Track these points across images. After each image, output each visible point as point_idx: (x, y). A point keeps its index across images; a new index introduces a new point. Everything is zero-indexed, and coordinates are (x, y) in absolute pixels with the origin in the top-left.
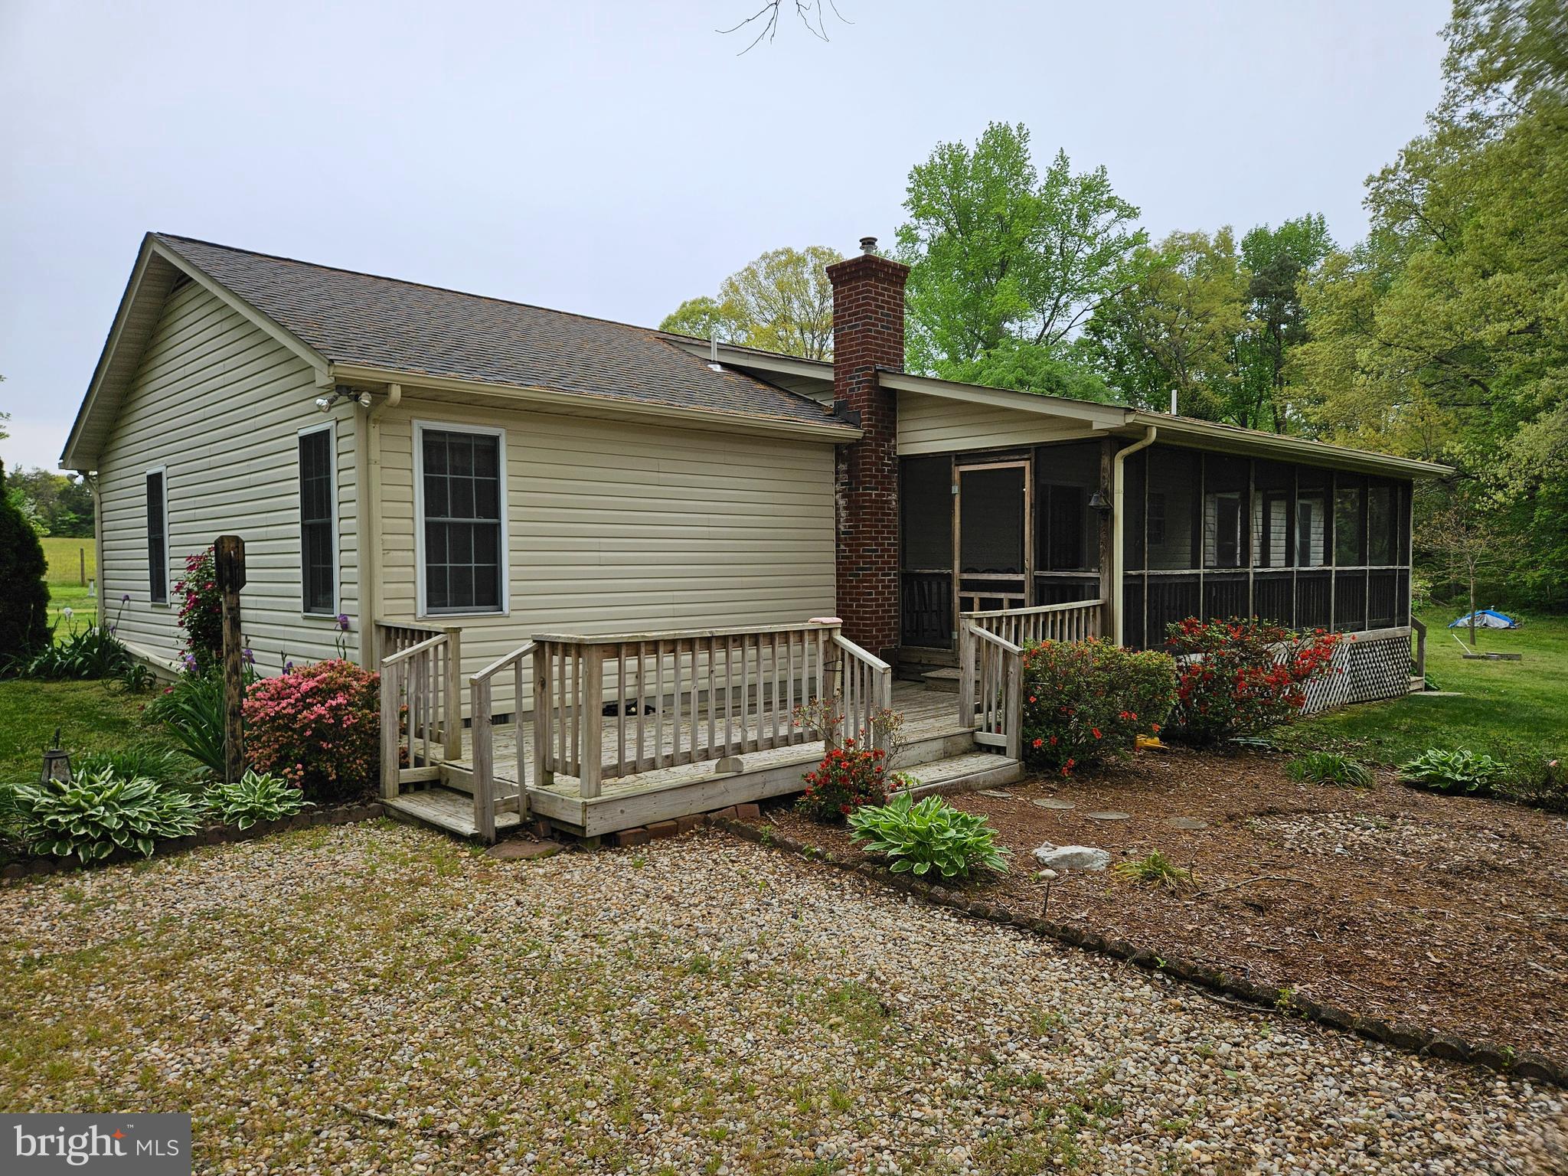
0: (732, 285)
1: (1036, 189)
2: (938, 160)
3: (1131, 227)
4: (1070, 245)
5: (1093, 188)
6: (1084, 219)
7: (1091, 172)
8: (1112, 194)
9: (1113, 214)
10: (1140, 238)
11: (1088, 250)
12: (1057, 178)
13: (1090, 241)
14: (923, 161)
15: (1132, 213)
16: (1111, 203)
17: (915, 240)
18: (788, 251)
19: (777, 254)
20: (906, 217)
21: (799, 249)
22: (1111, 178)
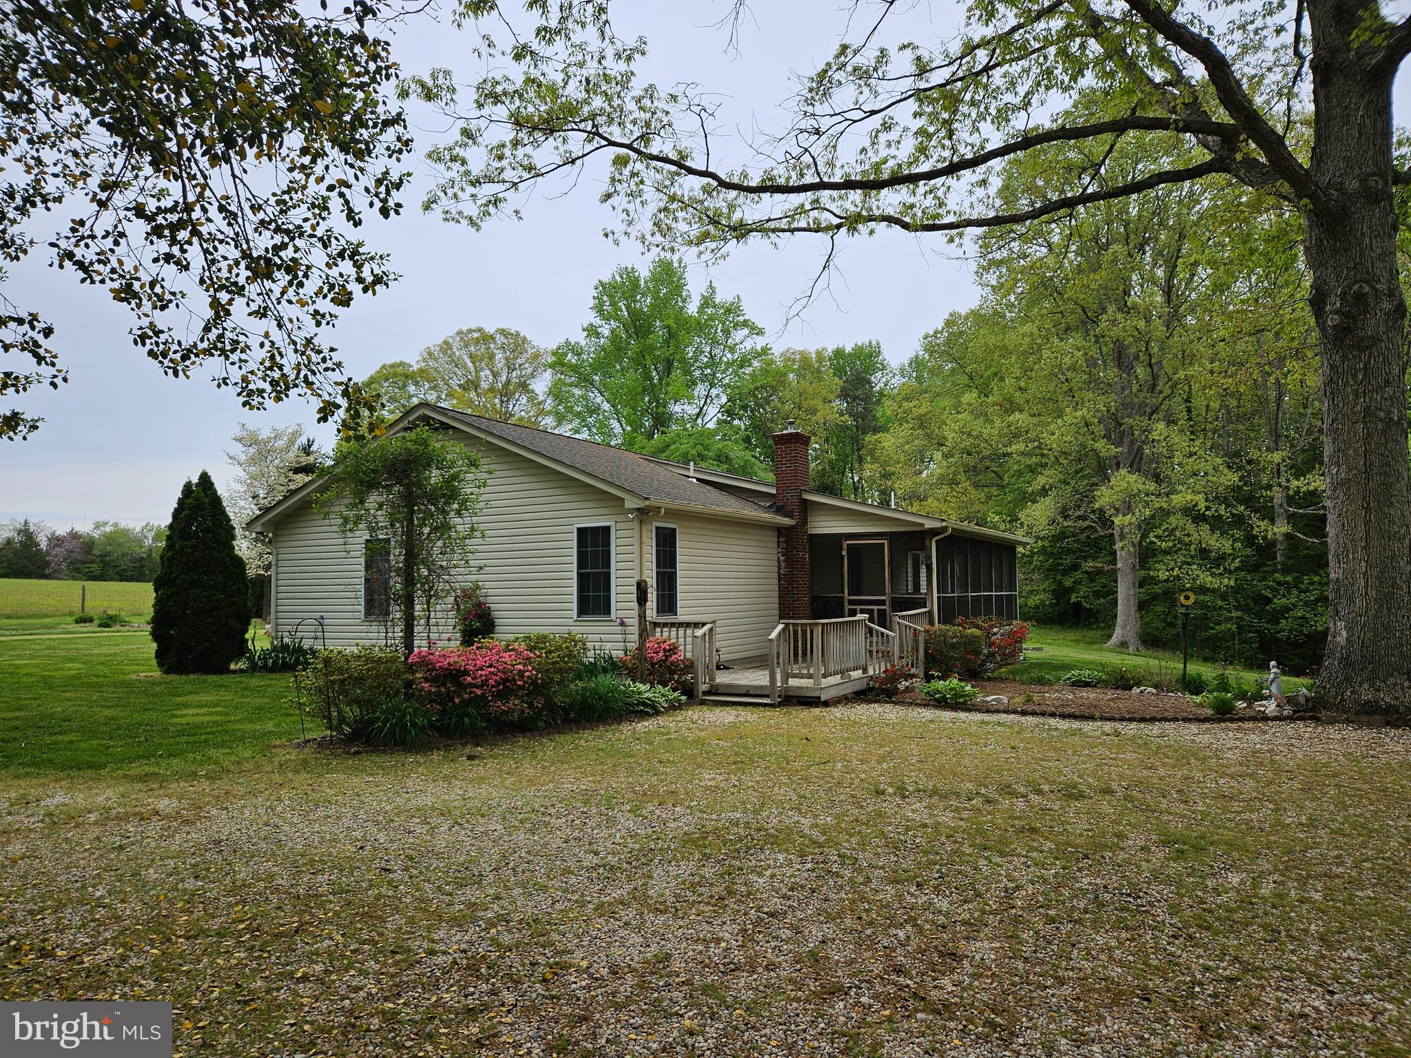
0: (430, 354)
1: (692, 308)
2: (619, 279)
3: (760, 343)
4: (717, 351)
5: (732, 309)
6: (727, 333)
7: (730, 299)
8: (746, 317)
9: (746, 331)
10: (765, 351)
11: (729, 356)
12: (707, 302)
13: (732, 350)
14: (607, 278)
15: (760, 332)
16: (745, 324)
17: (598, 335)
18: (480, 330)
19: (470, 331)
20: (592, 318)
21: (490, 329)
22: (745, 305)
